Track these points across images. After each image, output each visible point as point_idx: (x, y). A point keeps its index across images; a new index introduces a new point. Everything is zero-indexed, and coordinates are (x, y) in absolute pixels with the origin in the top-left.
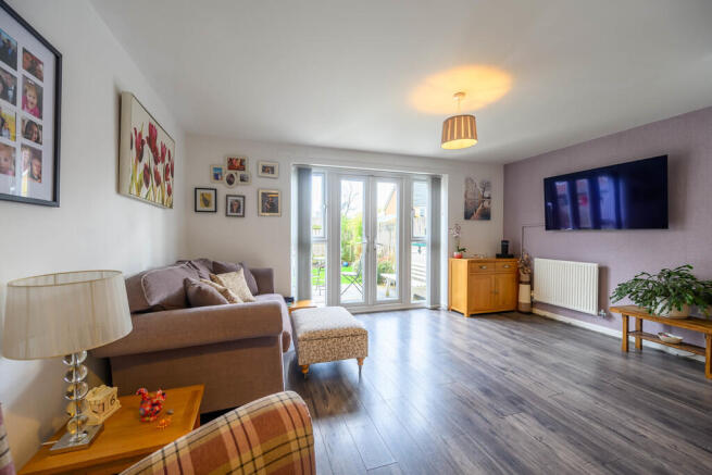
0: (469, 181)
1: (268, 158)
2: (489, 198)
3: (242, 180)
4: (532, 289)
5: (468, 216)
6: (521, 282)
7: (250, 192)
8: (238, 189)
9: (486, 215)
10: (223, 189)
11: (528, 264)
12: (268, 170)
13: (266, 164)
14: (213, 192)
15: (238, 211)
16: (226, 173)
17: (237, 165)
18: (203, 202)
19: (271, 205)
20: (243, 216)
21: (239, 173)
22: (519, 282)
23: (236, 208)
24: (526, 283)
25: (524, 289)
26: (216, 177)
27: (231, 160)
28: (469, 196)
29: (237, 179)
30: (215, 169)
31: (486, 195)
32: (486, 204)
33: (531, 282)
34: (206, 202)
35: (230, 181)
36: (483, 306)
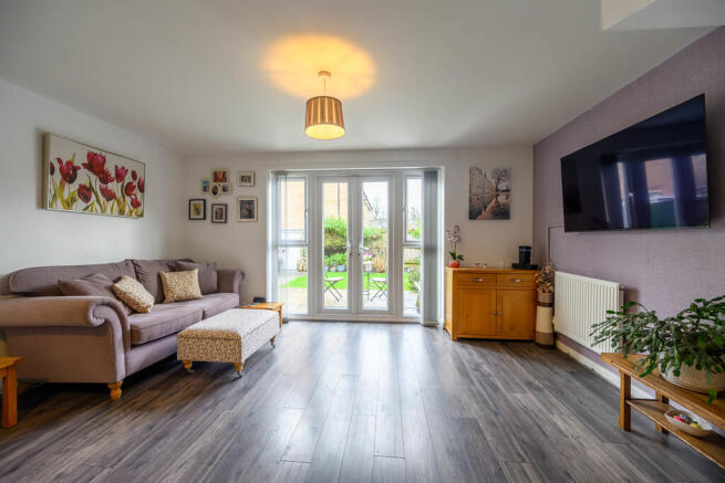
0: (474, 172)
1: (246, 168)
2: (507, 190)
3: (224, 190)
4: (553, 314)
5: (474, 215)
6: (539, 304)
7: (231, 200)
8: (222, 199)
9: (502, 213)
10: (211, 199)
11: (550, 279)
12: (245, 179)
13: (245, 174)
14: (202, 202)
15: (221, 218)
16: (212, 185)
17: (220, 177)
18: (196, 211)
19: (248, 210)
20: (226, 222)
21: (222, 184)
22: (537, 303)
23: (221, 215)
24: (544, 305)
25: (542, 312)
26: (205, 189)
27: (215, 174)
28: (473, 191)
29: (220, 190)
30: (204, 182)
31: (502, 186)
32: (502, 199)
33: (551, 305)
34: (198, 212)
35: (215, 193)
36: (477, 329)
